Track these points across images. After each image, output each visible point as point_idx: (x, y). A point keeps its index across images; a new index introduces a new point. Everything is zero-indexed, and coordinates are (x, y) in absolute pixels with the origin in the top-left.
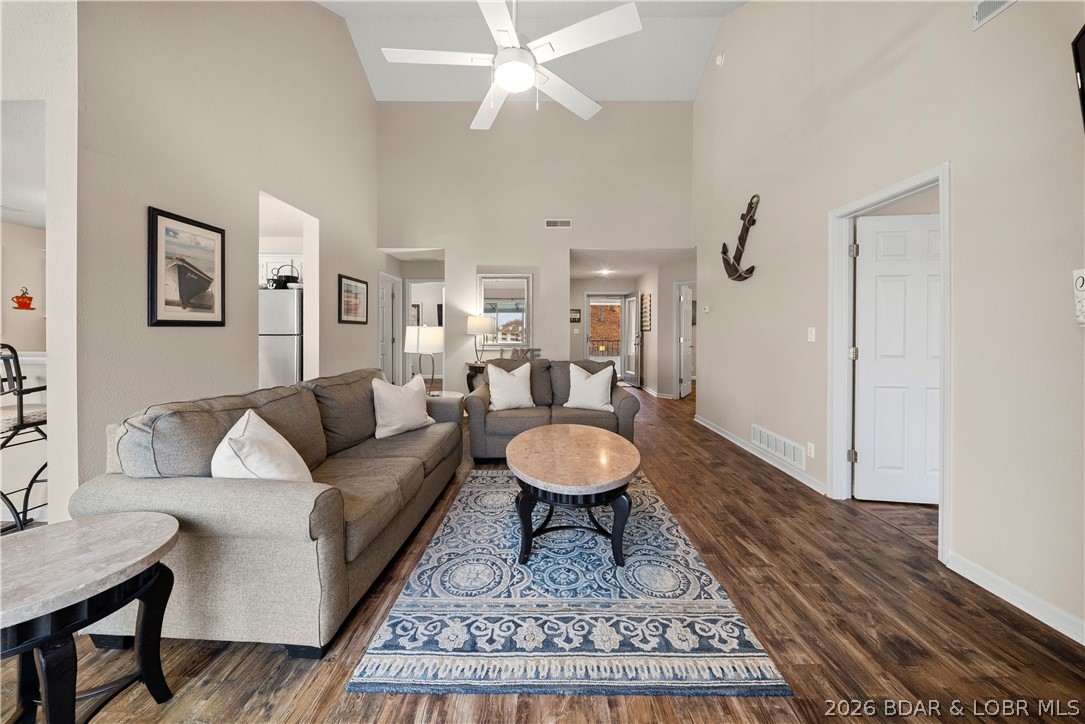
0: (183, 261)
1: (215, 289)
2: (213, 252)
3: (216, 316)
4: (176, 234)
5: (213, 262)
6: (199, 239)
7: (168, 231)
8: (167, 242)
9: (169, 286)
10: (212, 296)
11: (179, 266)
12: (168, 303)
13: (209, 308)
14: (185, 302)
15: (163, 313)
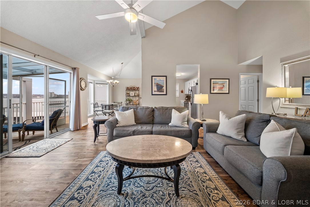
0: (157, 84)
1: (164, 88)
2: (164, 81)
3: (165, 93)
4: (156, 79)
5: (164, 83)
6: (161, 79)
7: (154, 79)
8: (154, 81)
9: (155, 88)
10: (164, 89)
11: (157, 85)
12: (155, 91)
13: (163, 92)
14: (158, 91)
15: (154, 93)
